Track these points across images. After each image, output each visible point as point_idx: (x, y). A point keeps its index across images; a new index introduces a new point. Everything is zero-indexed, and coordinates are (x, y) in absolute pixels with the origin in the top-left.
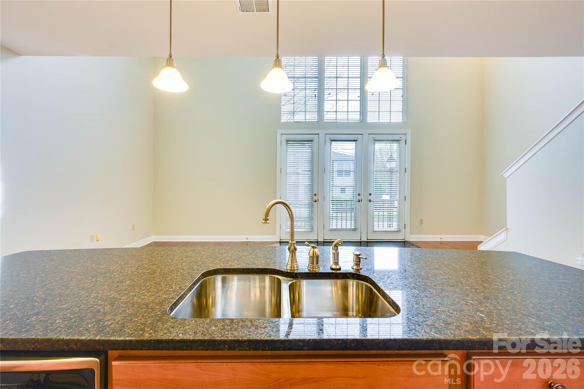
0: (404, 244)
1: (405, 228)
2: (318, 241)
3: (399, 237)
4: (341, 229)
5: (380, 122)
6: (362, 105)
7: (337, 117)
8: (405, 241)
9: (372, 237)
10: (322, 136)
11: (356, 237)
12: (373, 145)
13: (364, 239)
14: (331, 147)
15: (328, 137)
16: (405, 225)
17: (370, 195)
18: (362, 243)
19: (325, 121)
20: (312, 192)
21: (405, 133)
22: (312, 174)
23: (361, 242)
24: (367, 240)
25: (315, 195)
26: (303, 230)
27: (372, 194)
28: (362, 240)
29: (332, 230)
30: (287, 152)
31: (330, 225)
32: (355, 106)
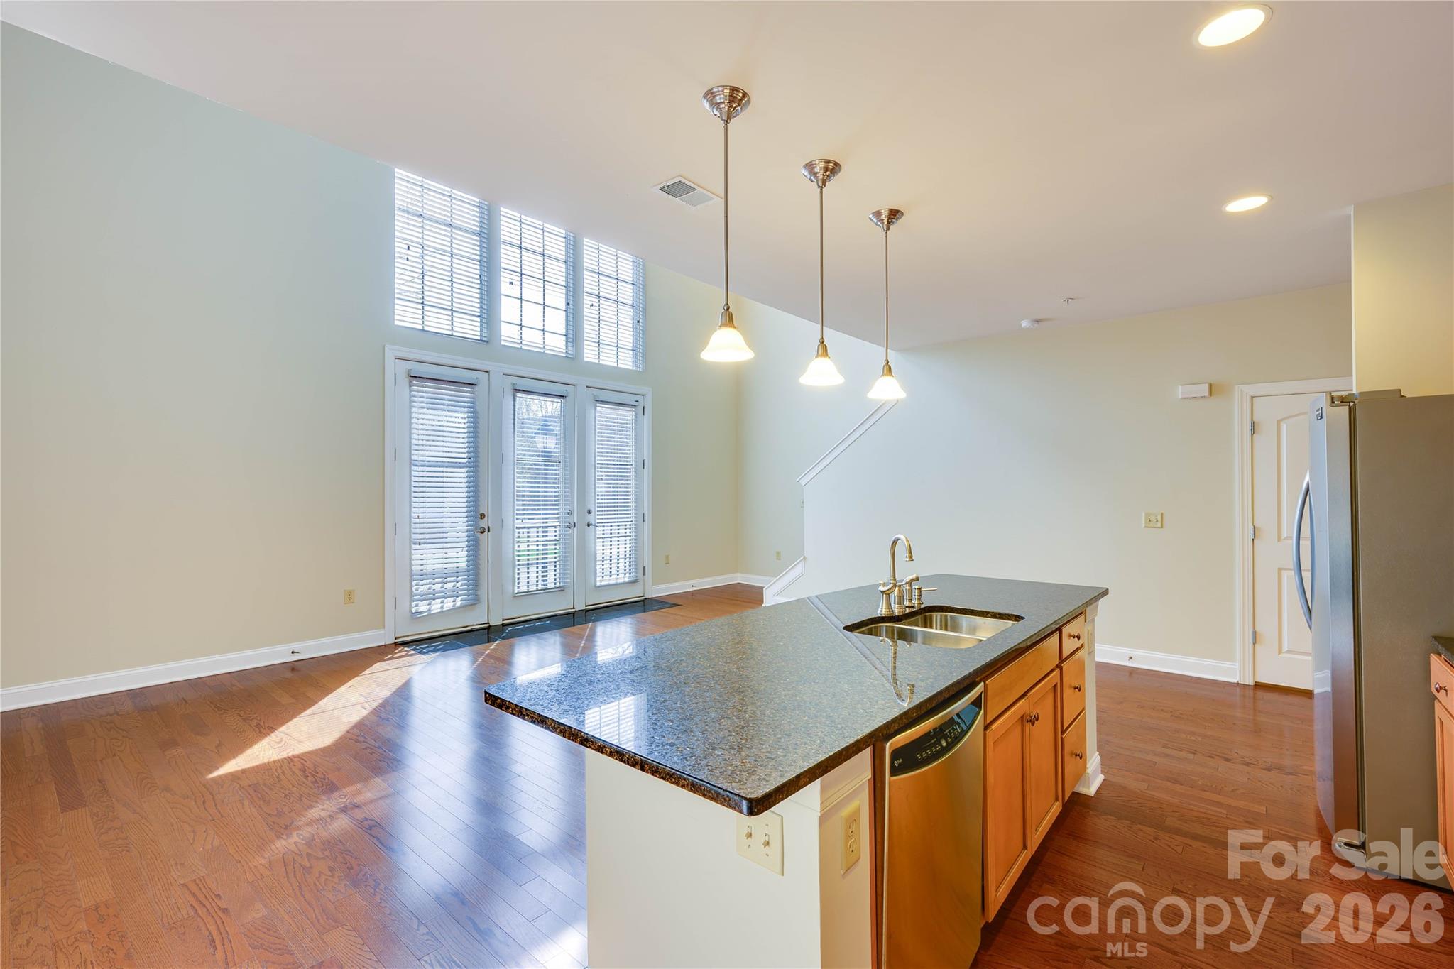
0: (642, 605)
1: (644, 574)
2: (490, 626)
3: (635, 593)
4: (537, 590)
5: (602, 365)
6: (570, 323)
7: (523, 339)
8: (644, 599)
9: (594, 600)
10: (498, 377)
11: (563, 605)
12: (593, 411)
13: (580, 606)
14: (514, 406)
15: (508, 380)
16: (644, 568)
17: (589, 512)
18: (576, 615)
19: (503, 343)
20: (476, 510)
21: (643, 393)
22: (475, 466)
23: (574, 613)
24: (587, 606)
25: (483, 516)
27: (593, 511)
28: (577, 609)
29: (518, 595)
30: (411, 407)
31: (513, 586)
32: (557, 321)
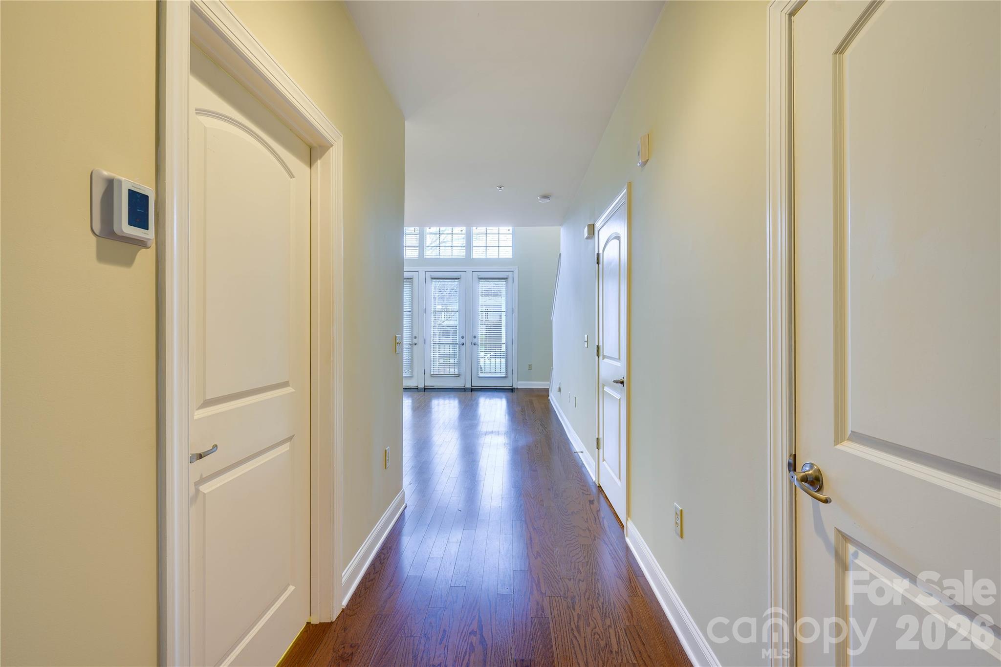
0: (512, 390)
1: (512, 374)
2: (418, 388)
3: (506, 384)
8: (513, 388)
9: (477, 383)
11: (459, 384)
12: (477, 284)
13: (468, 386)
14: (431, 286)
15: (428, 274)
16: (512, 370)
17: (475, 337)
19: (425, 257)
20: (412, 335)
21: (512, 270)
22: (412, 315)
23: (465, 389)
24: (472, 386)
25: (415, 338)
27: (477, 336)
28: (466, 387)
29: (432, 376)
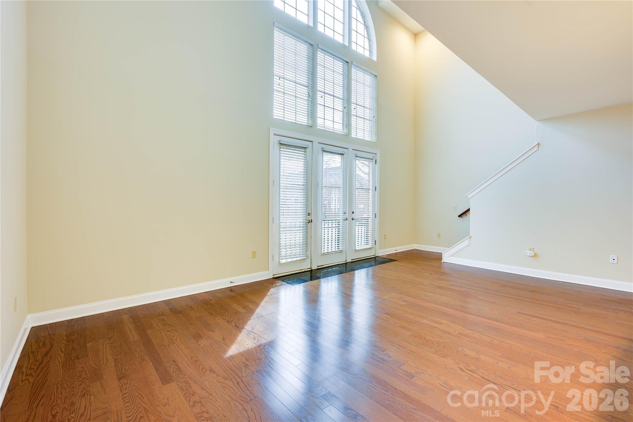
0: (374, 260)
1: (375, 244)
2: (312, 270)
4: (332, 252)
5: (358, 139)
6: (345, 118)
7: (325, 125)
8: (376, 256)
10: (315, 144)
11: (342, 259)
12: (355, 162)
14: (323, 159)
15: (320, 146)
16: (375, 241)
17: (353, 213)
18: (347, 264)
19: (318, 127)
20: (306, 211)
21: (375, 153)
22: (306, 189)
24: (351, 260)
25: (309, 214)
26: (298, 259)
28: (347, 261)
29: (323, 254)
30: (280, 159)
31: (322, 249)
32: (339, 117)
